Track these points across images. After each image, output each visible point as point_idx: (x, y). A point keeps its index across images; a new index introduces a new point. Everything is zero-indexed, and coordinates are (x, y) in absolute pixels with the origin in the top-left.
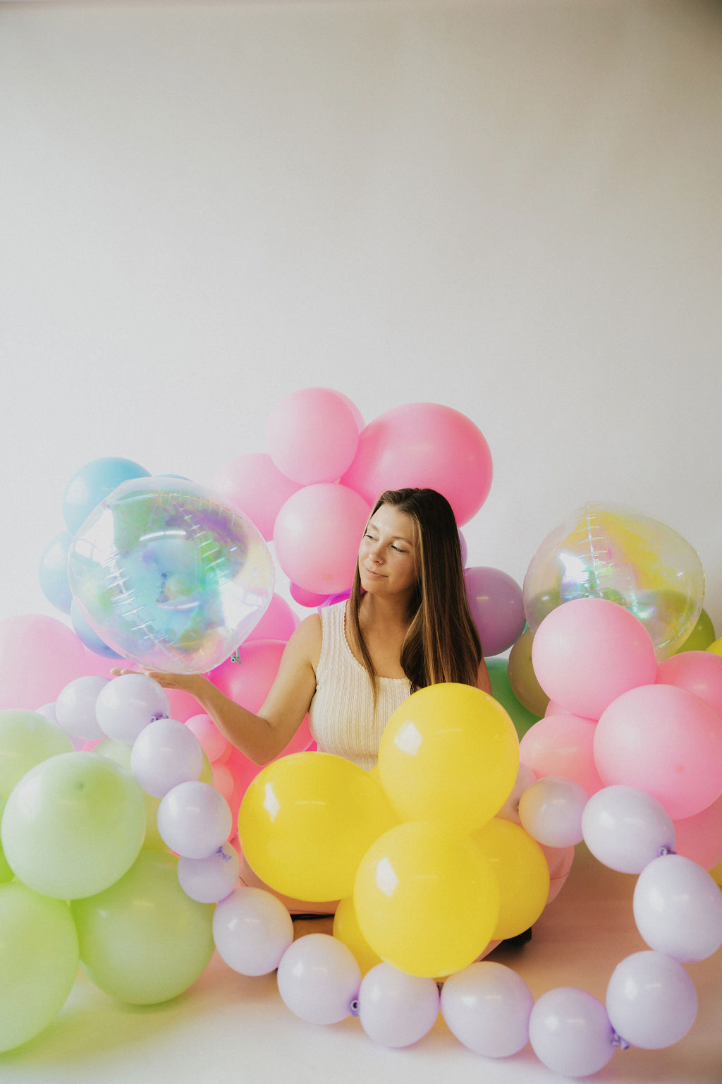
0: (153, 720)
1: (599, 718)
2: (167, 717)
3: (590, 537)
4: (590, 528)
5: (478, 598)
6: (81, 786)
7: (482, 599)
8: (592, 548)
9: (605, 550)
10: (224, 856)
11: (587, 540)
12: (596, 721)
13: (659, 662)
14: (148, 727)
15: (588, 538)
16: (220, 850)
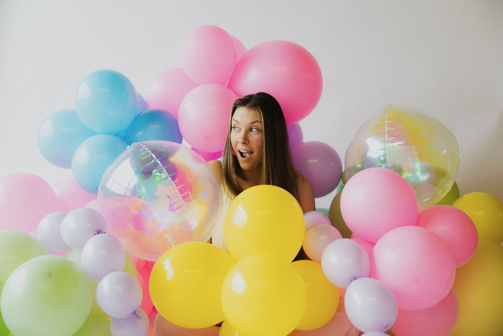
0: (95, 234)
1: (376, 242)
2: (104, 233)
3: (386, 128)
4: (387, 122)
5: (309, 161)
6: (50, 275)
7: (313, 161)
8: (386, 136)
9: (394, 137)
10: (137, 316)
11: (384, 130)
12: (373, 244)
13: (419, 211)
14: (93, 238)
15: (385, 129)
16: (134, 313)
